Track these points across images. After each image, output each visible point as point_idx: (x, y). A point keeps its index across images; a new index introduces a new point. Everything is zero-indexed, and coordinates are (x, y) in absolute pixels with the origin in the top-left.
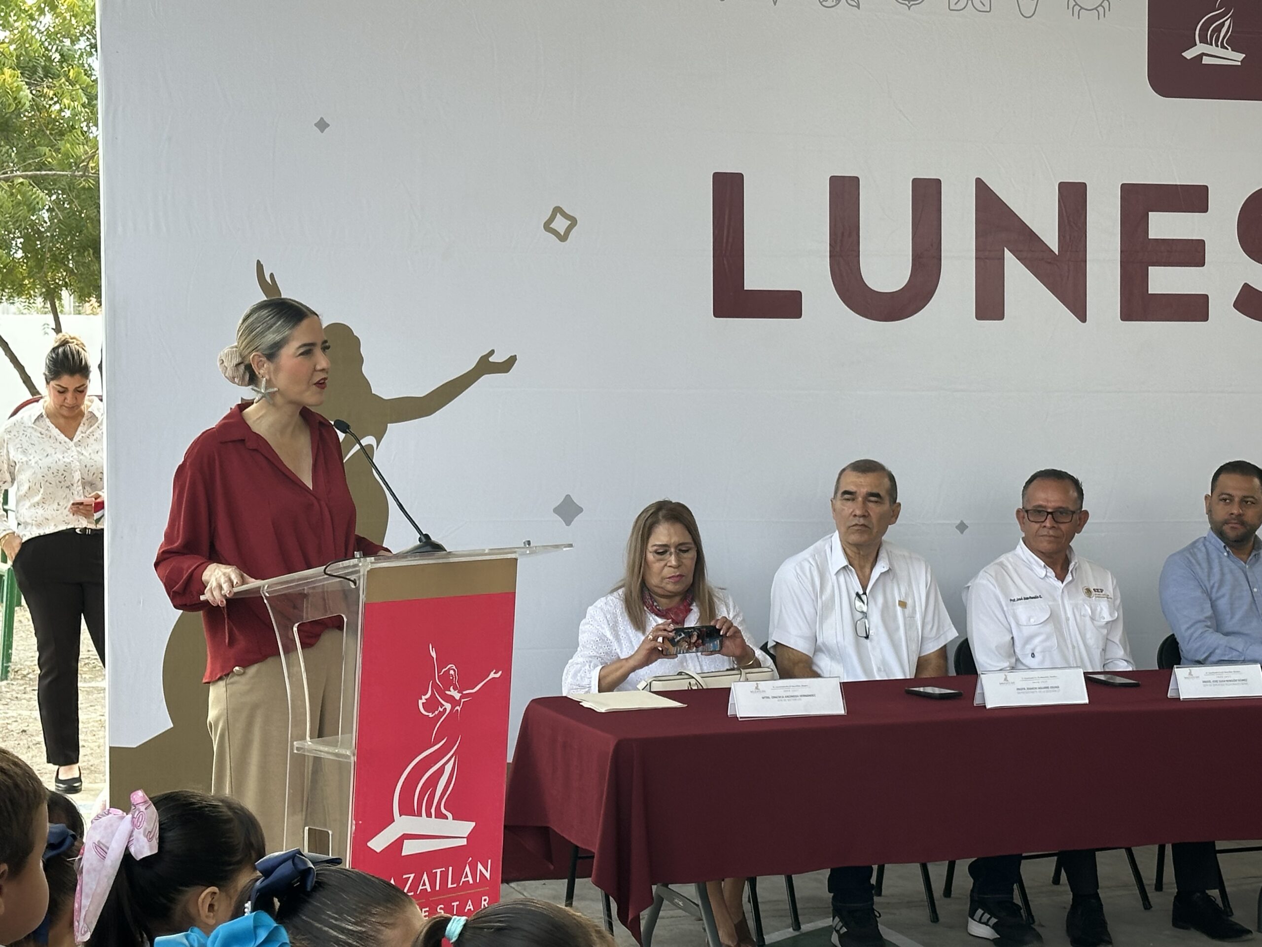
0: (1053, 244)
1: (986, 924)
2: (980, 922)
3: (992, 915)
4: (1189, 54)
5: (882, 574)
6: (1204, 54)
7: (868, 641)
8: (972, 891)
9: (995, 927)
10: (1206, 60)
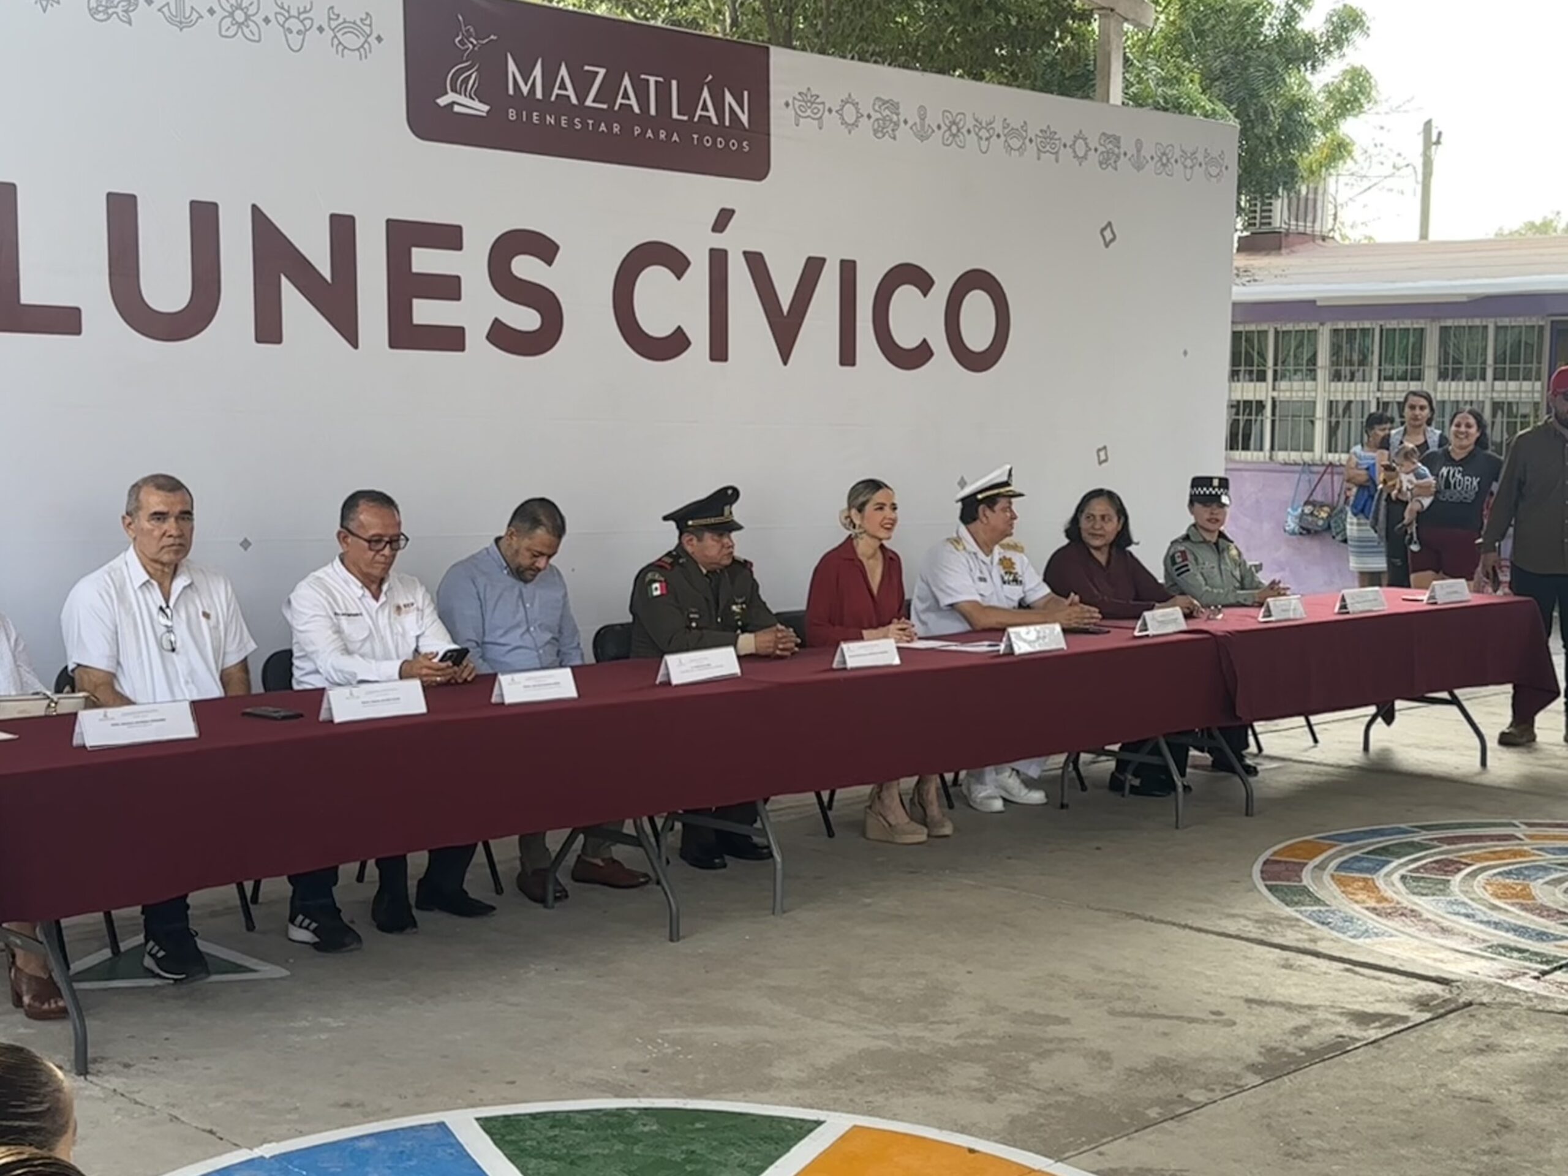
0: (326, 272)
1: (307, 928)
2: (300, 926)
3: (313, 920)
4: (442, 101)
5: (185, 588)
6: (454, 103)
7: (174, 655)
8: (293, 898)
9: (314, 932)
10: (457, 108)
